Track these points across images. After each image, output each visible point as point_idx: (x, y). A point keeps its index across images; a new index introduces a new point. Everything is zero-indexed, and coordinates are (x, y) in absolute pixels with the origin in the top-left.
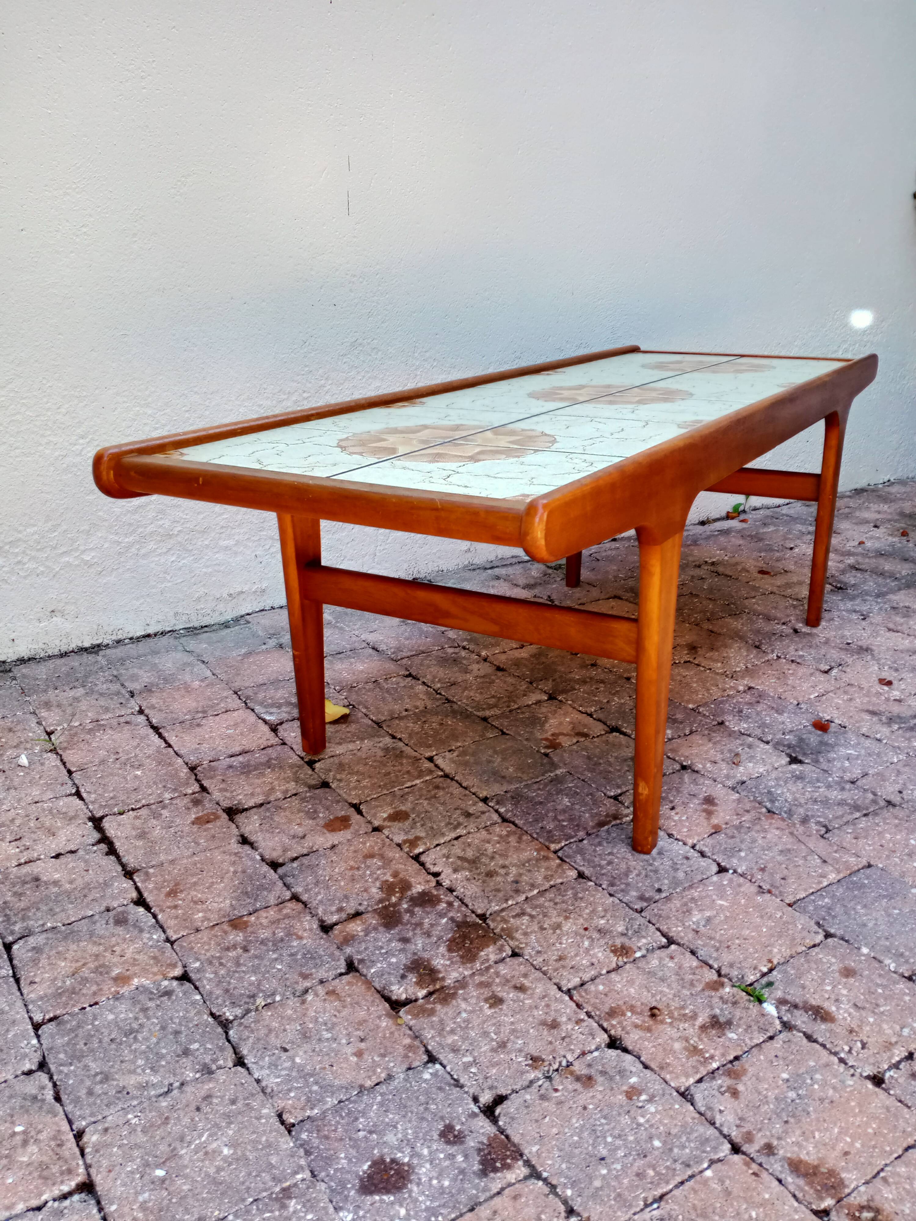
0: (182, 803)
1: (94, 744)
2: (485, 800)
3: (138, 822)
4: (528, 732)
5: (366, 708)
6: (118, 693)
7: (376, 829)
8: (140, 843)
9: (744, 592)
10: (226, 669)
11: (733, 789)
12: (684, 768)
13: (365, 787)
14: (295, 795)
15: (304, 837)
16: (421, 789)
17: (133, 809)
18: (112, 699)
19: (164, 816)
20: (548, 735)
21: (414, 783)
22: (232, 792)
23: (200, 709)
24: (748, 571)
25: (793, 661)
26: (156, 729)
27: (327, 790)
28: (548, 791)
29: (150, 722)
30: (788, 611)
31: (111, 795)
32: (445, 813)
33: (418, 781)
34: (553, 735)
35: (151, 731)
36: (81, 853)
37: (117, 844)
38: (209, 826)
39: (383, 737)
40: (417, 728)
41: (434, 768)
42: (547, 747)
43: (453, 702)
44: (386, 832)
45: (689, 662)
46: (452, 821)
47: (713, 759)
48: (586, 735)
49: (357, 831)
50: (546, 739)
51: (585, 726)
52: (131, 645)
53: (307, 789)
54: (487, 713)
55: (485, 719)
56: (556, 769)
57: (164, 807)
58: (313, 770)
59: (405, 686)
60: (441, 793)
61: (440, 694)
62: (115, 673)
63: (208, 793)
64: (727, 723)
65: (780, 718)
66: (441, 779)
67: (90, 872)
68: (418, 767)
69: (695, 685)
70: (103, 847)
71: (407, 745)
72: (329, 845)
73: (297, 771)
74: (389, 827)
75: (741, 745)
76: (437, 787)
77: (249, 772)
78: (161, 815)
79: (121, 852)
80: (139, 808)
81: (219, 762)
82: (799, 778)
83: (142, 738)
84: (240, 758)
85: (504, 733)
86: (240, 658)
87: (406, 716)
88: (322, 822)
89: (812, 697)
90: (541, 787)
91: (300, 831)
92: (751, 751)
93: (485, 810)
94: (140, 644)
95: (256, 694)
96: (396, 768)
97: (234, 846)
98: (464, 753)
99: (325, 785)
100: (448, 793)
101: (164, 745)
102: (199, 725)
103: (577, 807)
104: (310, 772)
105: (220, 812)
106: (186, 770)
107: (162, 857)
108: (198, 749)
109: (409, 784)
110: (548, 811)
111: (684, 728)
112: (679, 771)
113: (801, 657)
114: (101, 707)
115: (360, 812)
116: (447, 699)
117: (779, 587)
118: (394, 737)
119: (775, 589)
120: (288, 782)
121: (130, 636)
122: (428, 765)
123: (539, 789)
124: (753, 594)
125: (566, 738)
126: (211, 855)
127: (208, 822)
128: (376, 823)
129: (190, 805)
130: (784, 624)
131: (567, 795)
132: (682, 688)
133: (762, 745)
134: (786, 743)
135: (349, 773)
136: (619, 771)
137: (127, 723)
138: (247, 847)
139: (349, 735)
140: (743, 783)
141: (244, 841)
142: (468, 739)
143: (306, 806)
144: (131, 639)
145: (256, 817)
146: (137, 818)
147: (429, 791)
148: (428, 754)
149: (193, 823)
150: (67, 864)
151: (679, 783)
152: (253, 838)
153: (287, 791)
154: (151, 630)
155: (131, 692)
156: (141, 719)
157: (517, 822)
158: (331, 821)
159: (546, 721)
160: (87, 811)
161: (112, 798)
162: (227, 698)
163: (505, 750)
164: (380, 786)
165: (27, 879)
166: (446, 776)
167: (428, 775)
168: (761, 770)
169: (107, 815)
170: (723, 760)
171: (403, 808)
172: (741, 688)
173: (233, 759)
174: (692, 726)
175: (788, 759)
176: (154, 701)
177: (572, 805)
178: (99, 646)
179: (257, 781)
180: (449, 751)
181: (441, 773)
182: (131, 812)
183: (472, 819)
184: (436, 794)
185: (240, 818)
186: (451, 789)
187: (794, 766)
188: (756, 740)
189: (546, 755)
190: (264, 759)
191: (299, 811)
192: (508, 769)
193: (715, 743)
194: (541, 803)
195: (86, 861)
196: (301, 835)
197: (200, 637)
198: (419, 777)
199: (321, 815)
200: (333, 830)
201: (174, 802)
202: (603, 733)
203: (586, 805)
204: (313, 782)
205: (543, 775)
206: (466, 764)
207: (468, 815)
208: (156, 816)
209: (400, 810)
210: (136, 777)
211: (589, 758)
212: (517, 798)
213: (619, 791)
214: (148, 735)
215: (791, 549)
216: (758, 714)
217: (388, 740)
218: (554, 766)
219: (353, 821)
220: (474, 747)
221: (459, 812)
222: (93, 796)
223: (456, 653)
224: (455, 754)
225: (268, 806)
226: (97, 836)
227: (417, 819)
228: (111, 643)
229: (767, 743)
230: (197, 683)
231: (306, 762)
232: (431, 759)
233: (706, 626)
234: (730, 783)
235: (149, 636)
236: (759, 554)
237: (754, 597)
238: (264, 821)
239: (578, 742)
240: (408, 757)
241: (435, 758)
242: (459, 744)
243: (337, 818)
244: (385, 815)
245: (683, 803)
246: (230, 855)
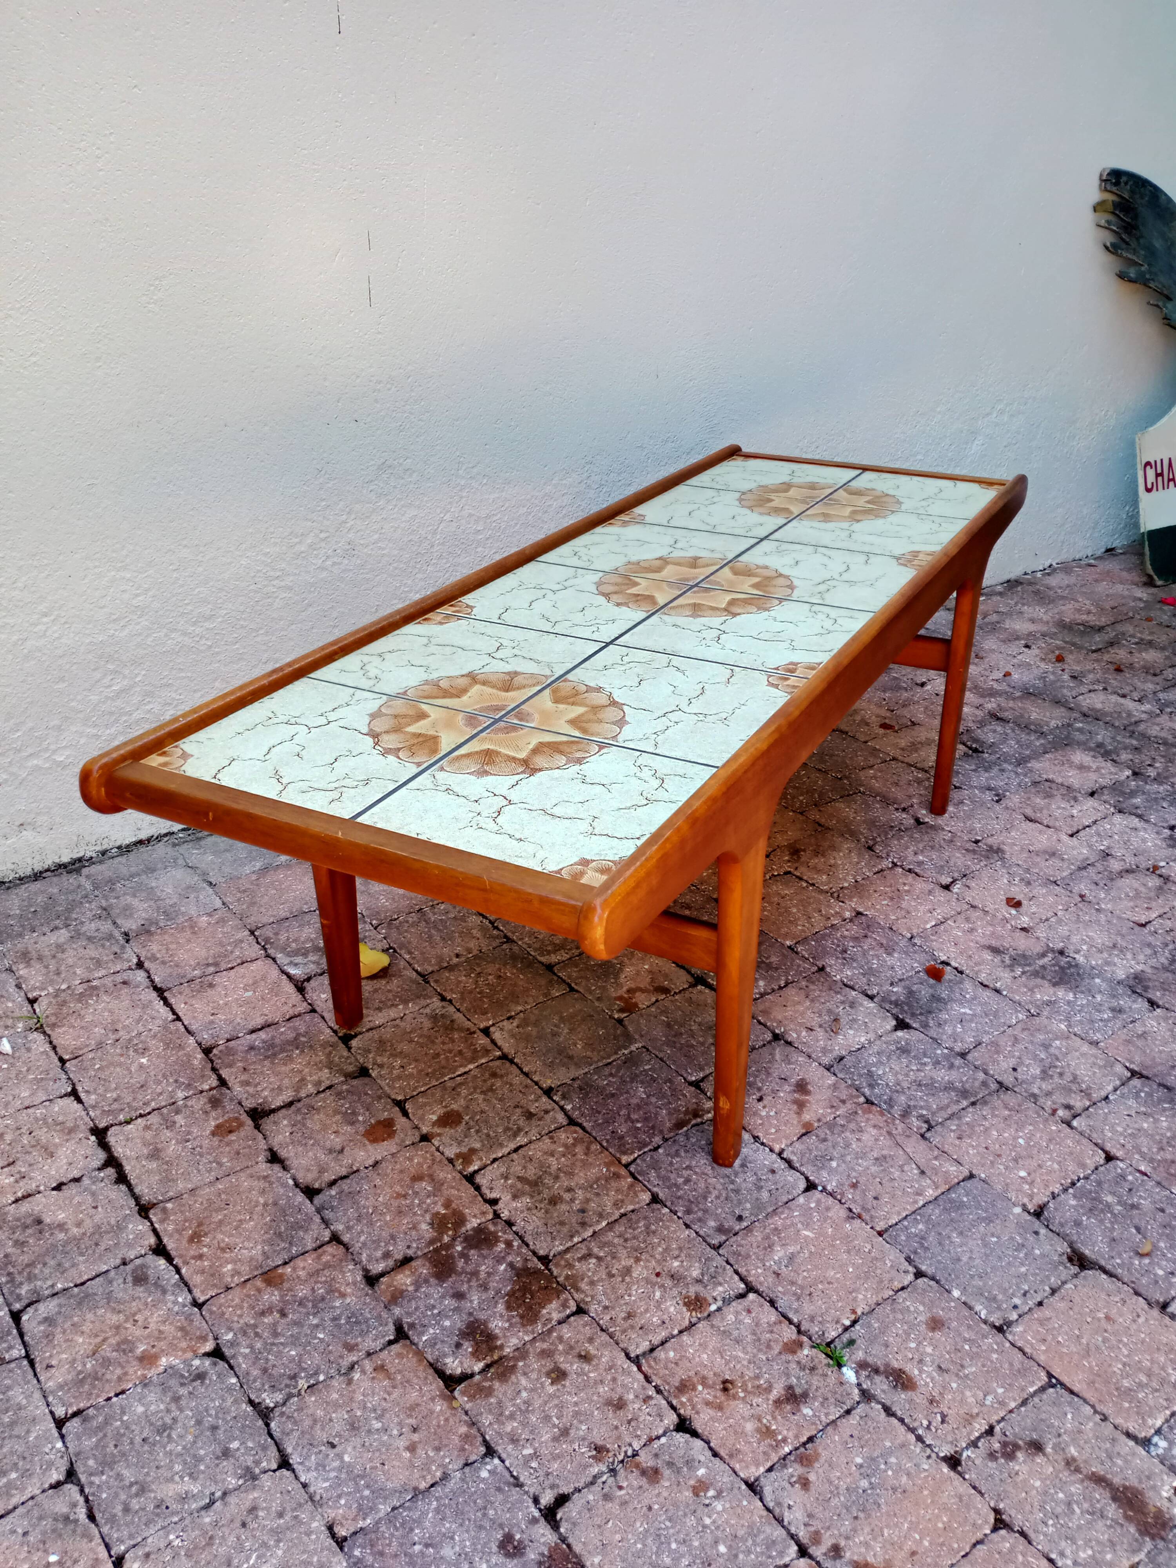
0: (198, 1104)
2: (548, 1092)
3: (148, 1135)
4: (600, 988)
5: (410, 953)
6: (110, 937)
7: (425, 1138)
8: (153, 1165)
10: (238, 894)
11: (829, 1068)
12: (776, 1038)
13: (411, 1075)
14: (330, 1087)
15: (341, 1151)
16: (475, 1078)
17: (141, 1116)
18: (103, 945)
19: (178, 1125)
20: (622, 992)
21: (467, 1069)
22: (256, 1086)
23: (210, 960)
25: (909, 871)
26: (160, 992)
27: (366, 1080)
28: (621, 1077)
29: (152, 982)
31: (115, 1095)
32: (503, 1113)
33: (471, 1066)
34: (628, 991)
35: (154, 995)
37: (128, 1168)
38: (232, 1137)
39: (431, 998)
40: (470, 986)
41: (490, 1046)
42: (621, 1010)
43: (513, 941)
44: (436, 1142)
45: (789, 873)
46: (511, 1126)
47: (809, 1024)
48: (665, 991)
49: (403, 1141)
50: (620, 998)
51: (666, 976)
52: (119, 858)
53: (343, 1079)
54: (554, 958)
55: (550, 968)
56: (631, 1044)
57: (177, 1112)
58: (349, 1048)
59: (455, 918)
60: (498, 1083)
61: (497, 928)
62: (104, 903)
63: (228, 1089)
64: (828, 970)
66: (498, 1063)
67: (100, 1209)
68: (472, 1044)
69: (794, 911)
70: (111, 1172)
71: (458, 1010)
72: (370, 1162)
73: (330, 1053)
74: (439, 1135)
75: (842, 1003)
76: (494, 1075)
77: (275, 1055)
78: (175, 1122)
79: (132, 1177)
80: (149, 1114)
81: (238, 1042)
82: (905, 1051)
83: (145, 1006)
84: (263, 1035)
85: (572, 990)
86: (254, 877)
87: (456, 965)
88: (362, 1129)
89: (928, 926)
90: (613, 1071)
91: (336, 1141)
92: (852, 1012)
93: (549, 1107)
94: (132, 855)
95: (276, 934)
96: (446, 1047)
97: (263, 1165)
98: (524, 1023)
99: (363, 1072)
100: (507, 1083)
101: (171, 1017)
102: (211, 985)
103: (653, 1100)
104: (345, 1053)
105: (244, 1116)
106: (199, 1054)
107: (181, 1185)
108: (212, 1022)
109: (461, 1071)
110: (620, 1107)
111: (779, 977)
112: (770, 1043)
114: (91, 959)
115: (405, 1114)
116: (506, 936)
118: (443, 999)
120: (321, 1070)
121: (117, 845)
122: (483, 1040)
123: (611, 1075)
125: (643, 996)
126: (237, 1180)
127: (230, 1132)
128: (425, 1130)
129: (208, 1107)
131: (642, 1082)
132: (780, 915)
133: (866, 1002)
134: (893, 999)
135: (392, 1055)
136: (702, 1044)
137: (125, 983)
138: (277, 1167)
139: (390, 996)
140: (842, 1058)
141: (274, 1158)
142: (530, 1000)
143: (342, 1106)
144: (119, 847)
145: (285, 1122)
146: (147, 1128)
147: (485, 1081)
148: (483, 1025)
149: (213, 1133)
150: (71, 1198)
151: (769, 1061)
152: (283, 1153)
153: (319, 1083)
155: (125, 934)
156: (140, 976)
157: (585, 1124)
158: (373, 1126)
159: (621, 970)
160: (87, 1119)
161: (115, 1100)
162: (241, 941)
163: (572, 1016)
164: (427, 1074)
165: (28, 1222)
166: (504, 1057)
167: (483, 1056)
168: (862, 1040)
169: (112, 1125)
170: (820, 1026)
171: (455, 1107)
172: (847, 914)
173: (254, 1036)
174: (787, 973)
175: (893, 1023)
176: (155, 948)
177: (648, 1097)
178: (80, 860)
179: (283, 1068)
180: (508, 1019)
181: (498, 1053)
182: (139, 1120)
183: (534, 1122)
184: (493, 1085)
185: (267, 1124)
186: (510, 1077)
187: (900, 1033)
188: (860, 995)
189: (620, 1021)
190: (291, 1035)
191: (336, 1112)
192: (575, 1045)
193: (812, 1001)
194: (613, 1095)
195: (93, 1194)
196: (338, 1147)
198: (473, 1060)
199: (361, 1118)
200: (374, 1141)
201: (189, 1103)
202: (686, 986)
203: (663, 1096)
204: (351, 1069)
205: (616, 1053)
206: (527, 1038)
207: (530, 1116)
208: (171, 1125)
209: (452, 1110)
210: (141, 1066)
211: (669, 1025)
212: (585, 1088)
213: (701, 1075)
214: (150, 1001)
216: (865, 954)
217: (436, 1003)
218: (629, 1039)
219: (397, 1127)
220: (536, 1012)
221: (518, 1110)
222: (94, 1097)
224: (515, 1023)
225: (299, 1105)
226: (102, 1156)
227: (472, 1123)
228: (94, 855)
229: (872, 998)
230: (205, 918)
231: (340, 1038)
232: (486, 1032)
234: (826, 1060)
235: (141, 842)
238: (294, 1129)
239: (657, 1001)
240: (460, 1029)
241: (492, 1029)
242: (520, 1008)
243: (379, 1122)
244: (434, 1118)
245: (773, 1091)
246: (259, 1178)
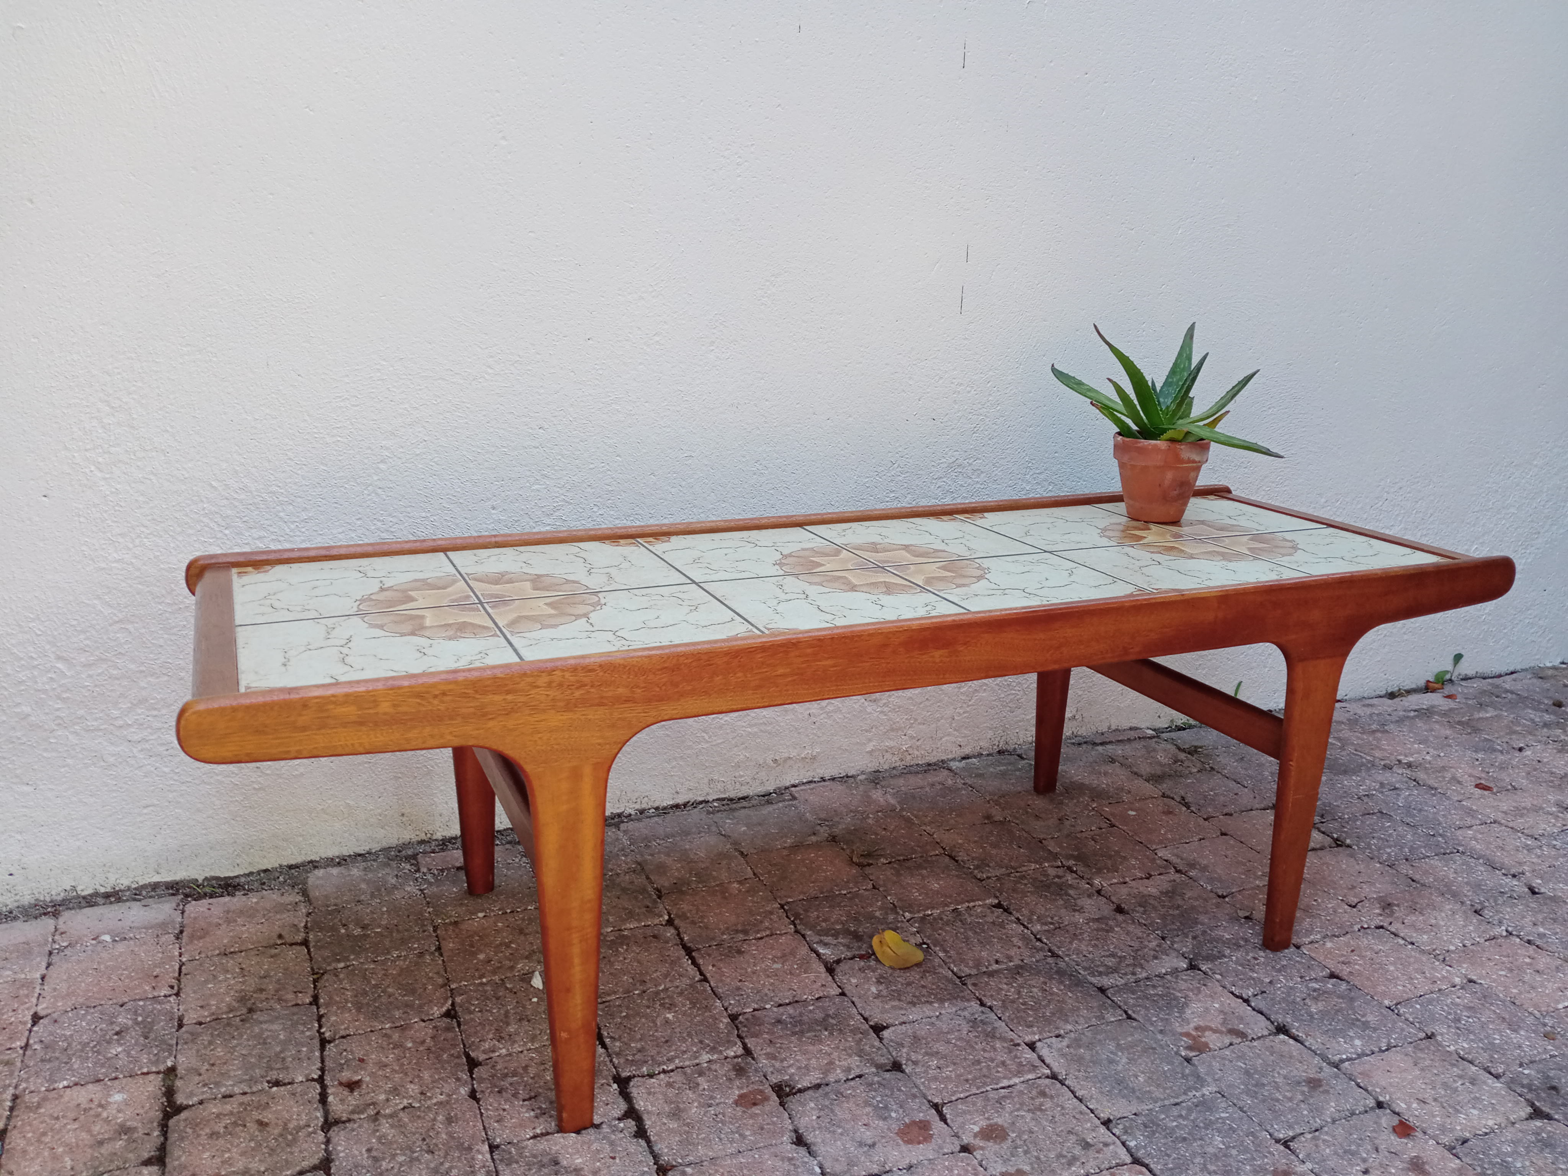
0: (723, 1070)
1: (618, 966)
2: (1107, 1123)
3: (671, 1092)
4: (1162, 1020)
5: (945, 951)
6: (644, 891)
7: (965, 1149)
8: (673, 1125)
9: (1456, 818)
10: (769, 867)
11: (1451, 1149)
12: (1380, 1105)
13: (948, 1078)
14: (860, 1076)
15: (873, 1145)
16: (1021, 1093)
17: (664, 1072)
18: (636, 898)
19: (701, 1088)
20: (1190, 1028)
21: (1011, 1082)
22: (782, 1061)
23: (740, 927)
24: (1459, 782)
25: (1529, 942)
26: (689, 951)
27: (899, 1075)
28: (1193, 1121)
29: (682, 939)
30: (1520, 856)
31: (639, 1046)
32: (1054, 1138)
33: (1016, 1080)
34: (1197, 1029)
35: (683, 952)
36: (605, 1129)
37: (648, 1123)
38: (756, 1110)
39: (968, 1000)
40: (1012, 994)
41: (1038, 1063)
42: (1189, 1048)
43: (1058, 956)
44: (978, 1154)
45: (1382, 927)
46: (1065, 1153)
47: (1420, 1096)
48: (1242, 1035)
49: (941, 1148)
50: (1188, 1035)
51: (1241, 1019)
52: (656, 819)
53: (874, 1070)
54: (1106, 981)
55: (1102, 990)
56: (1202, 1086)
57: (701, 1074)
58: (881, 1039)
59: (993, 923)
60: (1048, 1104)
61: (1041, 941)
62: (639, 859)
63: (753, 1059)
64: (1439, 1038)
65: (1515, 1038)
66: (1048, 1081)
67: (617, 1161)
68: (1016, 1057)
69: (1392, 968)
70: (631, 1123)
71: (1000, 1018)
72: (903, 1164)
73: (861, 1040)
74: (982, 1148)
75: (1460, 1077)
76: (1043, 1094)
77: (802, 1032)
78: (698, 1084)
79: (651, 1133)
80: (672, 1071)
81: (764, 1013)
82: (1547, 1144)
83: (673, 963)
84: (790, 1010)
85: (1129, 1017)
86: (785, 853)
87: (997, 972)
88: (895, 1127)
89: (1560, 1006)
90: (1184, 1113)
91: (868, 1136)
92: (1475, 1089)
93: (1109, 1140)
94: (668, 817)
95: (806, 911)
96: (986, 1055)
97: (788, 1148)
98: (1076, 1043)
99: (897, 1067)
100: (1058, 1105)
101: (698, 977)
102: (740, 952)
103: (1234, 1152)
104: (877, 1043)
105: (769, 1091)
106: (726, 1020)
107: (701, 1151)
108: (738, 989)
109: (1005, 1083)
110: (1194, 1155)
111: (1379, 1039)
112: (1372, 1109)
113: (1541, 936)
114: (625, 909)
115: (943, 1119)
116: (1050, 951)
117: (1505, 813)
118: (982, 1004)
119: (1500, 817)
120: (850, 1056)
121: (656, 805)
122: (1029, 1055)
123: (1181, 1116)
124: (1469, 821)
125: (1215, 1036)
126: (760, 1156)
127: (755, 1104)
128: (966, 1139)
129: (732, 1074)
130: (1514, 876)
131: (1219, 1131)
132: (1375, 971)
133: (1491, 1081)
134: (1525, 1082)
135: (927, 1054)
136: (1290, 1099)
137: (655, 937)
138: (803, 1151)
139: (924, 991)
140: (1465, 1141)
141: (799, 1141)
142: (1082, 1020)
143: (874, 1098)
144: (657, 809)
145: (812, 1105)
146: (670, 1085)
147: (1032, 1099)
148: (1028, 1038)
149: (736, 1103)
150: (590, 1144)
151: (1374, 1131)
152: (810, 1138)
153: (849, 1070)
154: (680, 800)
155: (658, 890)
156: (670, 932)
157: (1152, 1166)
158: (907, 1126)
159: (1185, 1005)
160: (610, 1066)
161: (639, 1051)
162: (771, 913)
163: (1132, 1046)
164: (967, 1080)
165: (545, 1160)
166: (1054, 1077)
167: (1030, 1072)
168: (1490, 1123)
169: (634, 1076)
170: (1435, 1100)
171: (1000, 1121)
172: (1457, 980)
173: (781, 1009)
174: (1388, 1036)
175: (1529, 1110)
176: (685, 907)
177: (1228, 1148)
178: (619, 815)
179: (811, 1048)
180: (1057, 1037)
181: (1048, 1072)
182: (662, 1076)
183: (1091, 1153)
184: (1041, 1104)
185: (793, 1102)
186: (1061, 1099)
187: (1538, 1123)
188: (1481, 1072)
189: (1188, 1060)
190: (819, 1015)
191: (867, 1104)
192: (1136, 1077)
193: (1422, 1070)
194: (1185, 1139)
195: (612, 1143)
196: (870, 1142)
197: (736, 814)
198: (1019, 1073)
199: (893, 1115)
200: (909, 1142)
201: (713, 1067)
202: (1266, 1033)
203: (1246, 1150)
204: (883, 1060)
205: (1185, 1093)
206: (1080, 1059)
207: (1087, 1146)
208: (694, 1086)
209: (996, 1124)
210: (667, 1021)
211: (1247, 1072)
212: (1151, 1126)
213: (1291, 1134)
214: (679, 958)
215: (1520, 749)
216: (1483, 1026)
217: (975, 1005)
218: (1200, 1081)
219: (934, 1131)
220: (1089, 1034)
221: (1073, 1138)
222: (618, 1044)
223: (1059, 877)
224: (1066, 1042)
225: (827, 1089)
226: (623, 1106)
227: (1019, 1142)
228: (633, 813)
229: (1497, 1077)
230: (736, 885)
231: (871, 1027)
232: (1032, 1046)
233: (1405, 869)
234: (1445, 1140)
235: (677, 806)
236: (1475, 756)
237: (1470, 827)
238: (822, 1113)
239: (1231, 1044)
240: (1003, 1039)
241: (1038, 1044)
242: (1069, 1027)
243: (914, 1123)
244: (976, 1129)
245: (1381, 1165)
246: (783, 1160)
